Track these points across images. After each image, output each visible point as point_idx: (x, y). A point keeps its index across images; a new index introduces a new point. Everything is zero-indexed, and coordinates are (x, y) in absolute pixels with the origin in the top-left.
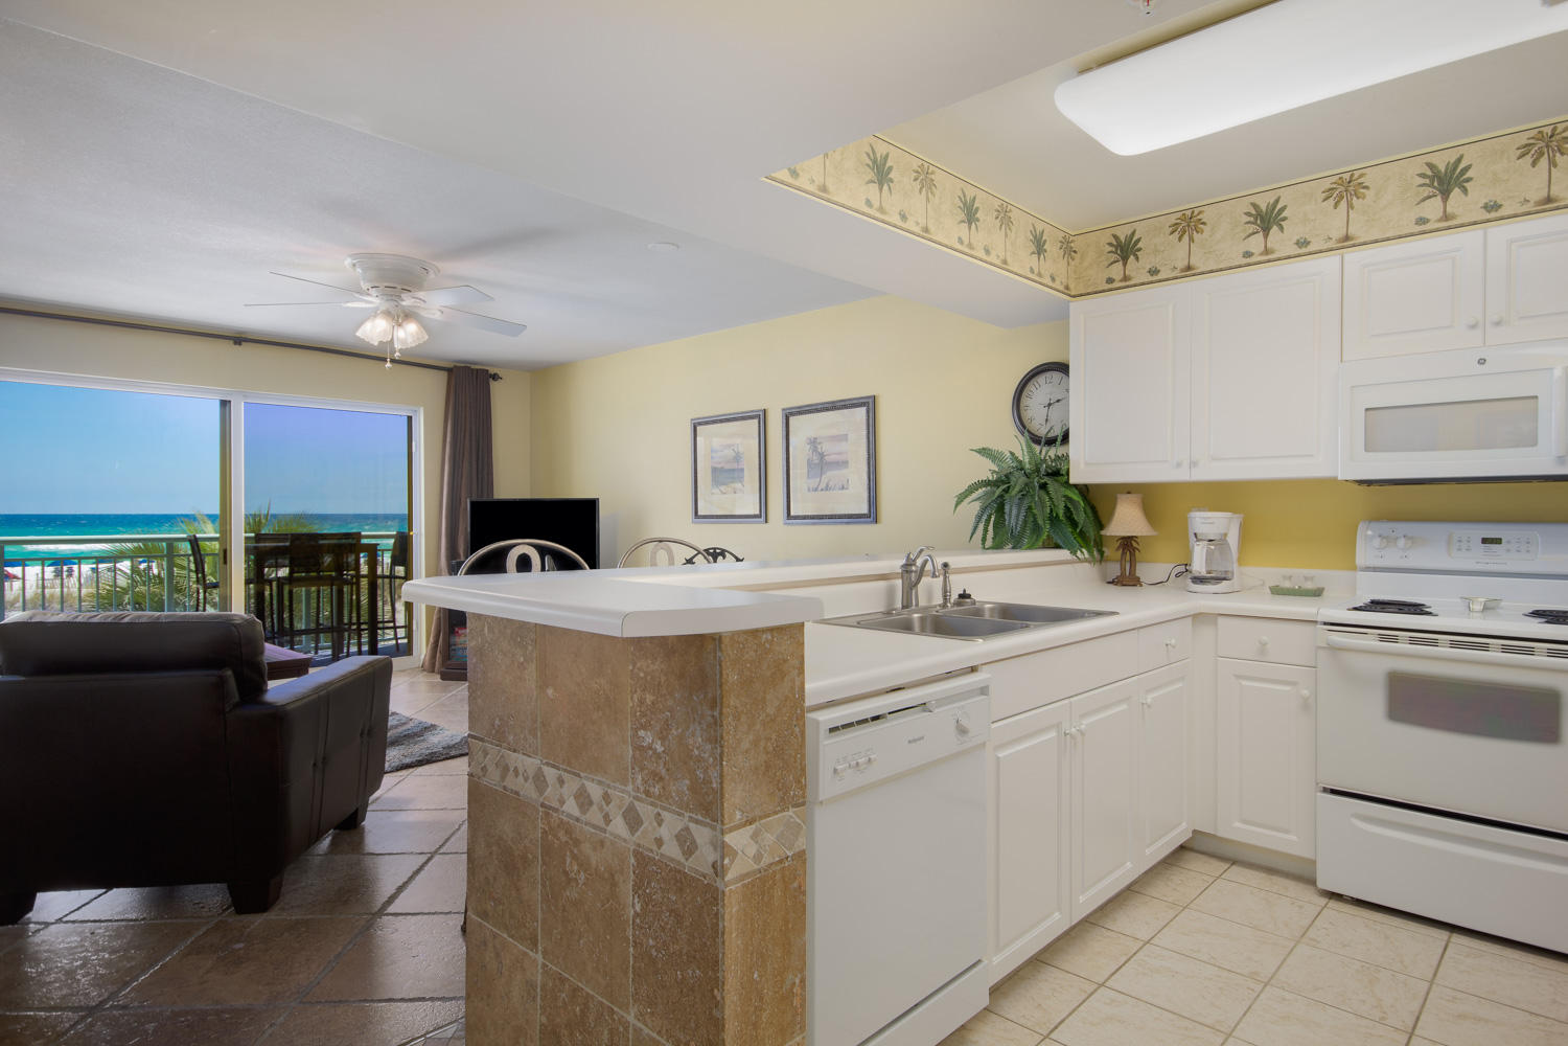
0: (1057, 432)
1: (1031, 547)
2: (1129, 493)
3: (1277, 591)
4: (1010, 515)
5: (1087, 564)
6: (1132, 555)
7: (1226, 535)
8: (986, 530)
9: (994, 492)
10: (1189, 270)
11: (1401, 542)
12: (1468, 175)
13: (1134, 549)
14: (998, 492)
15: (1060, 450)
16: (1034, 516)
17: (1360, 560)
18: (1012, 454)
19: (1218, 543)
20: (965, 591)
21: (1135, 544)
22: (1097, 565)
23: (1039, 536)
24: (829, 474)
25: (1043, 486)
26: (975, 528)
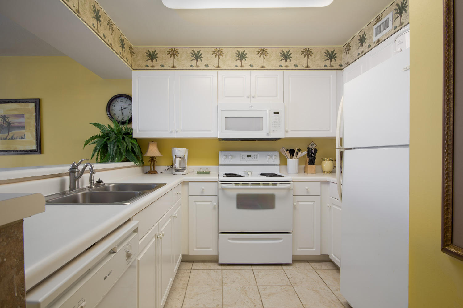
0: (126, 119)
1: (118, 161)
2: (153, 142)
3: (199, 173)
4: (110, 149)
5: (138, 167)
6: (154, 163)
7: (184, 155)
8: (98, 155)
9: (103, 140)
10: (174, 67)
11: (230, 157)
12: (246, 56)
13: (155, 161)
14: (105, 140)
15: (129, 126)
16: (120, 149)
17: (220, 163)
18: (109, 126)
19: (182, 158)
20: (99, 179)
21: (155, 159)
22: (142, 167)
23: (121, 157)
24: (14, 131)
25: (123, 138)
26: (93, 155)
